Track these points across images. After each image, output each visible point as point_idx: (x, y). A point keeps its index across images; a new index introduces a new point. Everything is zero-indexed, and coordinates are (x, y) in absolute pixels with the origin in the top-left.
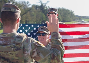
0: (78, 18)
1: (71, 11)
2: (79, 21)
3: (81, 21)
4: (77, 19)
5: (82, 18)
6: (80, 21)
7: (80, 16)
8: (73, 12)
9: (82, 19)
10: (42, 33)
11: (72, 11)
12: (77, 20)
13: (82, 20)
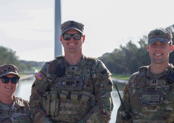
0: (25, 66)
1: (9, 51)
2: (27, 72)
3: (32, 72)
4: (23, 69)
5: (34, 66)
6: (30, 72)
7: (30, 62)
8: (13, 54)
9: (34, 68)
10: (11, 77)
11: (11, 50)
12: (23, 71)
13: (34, 70)
